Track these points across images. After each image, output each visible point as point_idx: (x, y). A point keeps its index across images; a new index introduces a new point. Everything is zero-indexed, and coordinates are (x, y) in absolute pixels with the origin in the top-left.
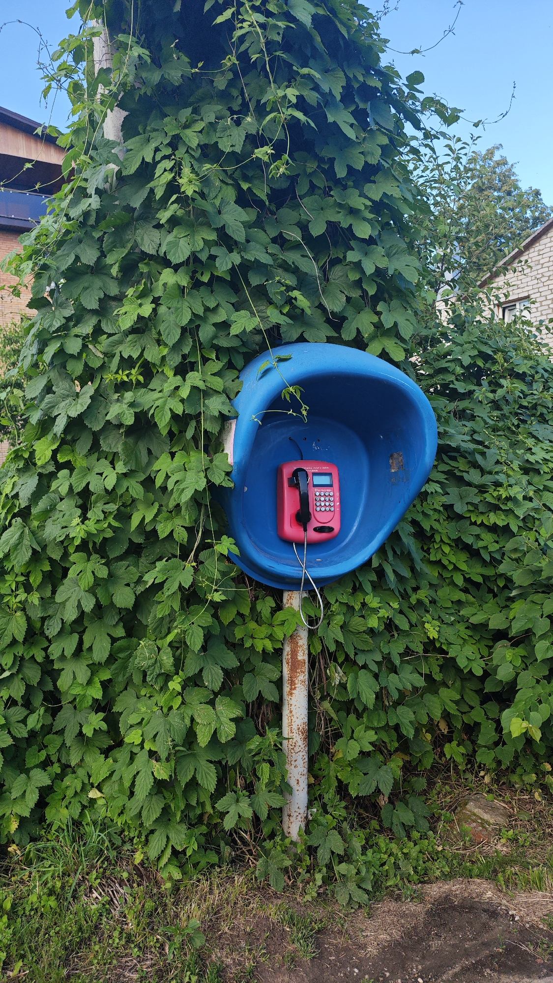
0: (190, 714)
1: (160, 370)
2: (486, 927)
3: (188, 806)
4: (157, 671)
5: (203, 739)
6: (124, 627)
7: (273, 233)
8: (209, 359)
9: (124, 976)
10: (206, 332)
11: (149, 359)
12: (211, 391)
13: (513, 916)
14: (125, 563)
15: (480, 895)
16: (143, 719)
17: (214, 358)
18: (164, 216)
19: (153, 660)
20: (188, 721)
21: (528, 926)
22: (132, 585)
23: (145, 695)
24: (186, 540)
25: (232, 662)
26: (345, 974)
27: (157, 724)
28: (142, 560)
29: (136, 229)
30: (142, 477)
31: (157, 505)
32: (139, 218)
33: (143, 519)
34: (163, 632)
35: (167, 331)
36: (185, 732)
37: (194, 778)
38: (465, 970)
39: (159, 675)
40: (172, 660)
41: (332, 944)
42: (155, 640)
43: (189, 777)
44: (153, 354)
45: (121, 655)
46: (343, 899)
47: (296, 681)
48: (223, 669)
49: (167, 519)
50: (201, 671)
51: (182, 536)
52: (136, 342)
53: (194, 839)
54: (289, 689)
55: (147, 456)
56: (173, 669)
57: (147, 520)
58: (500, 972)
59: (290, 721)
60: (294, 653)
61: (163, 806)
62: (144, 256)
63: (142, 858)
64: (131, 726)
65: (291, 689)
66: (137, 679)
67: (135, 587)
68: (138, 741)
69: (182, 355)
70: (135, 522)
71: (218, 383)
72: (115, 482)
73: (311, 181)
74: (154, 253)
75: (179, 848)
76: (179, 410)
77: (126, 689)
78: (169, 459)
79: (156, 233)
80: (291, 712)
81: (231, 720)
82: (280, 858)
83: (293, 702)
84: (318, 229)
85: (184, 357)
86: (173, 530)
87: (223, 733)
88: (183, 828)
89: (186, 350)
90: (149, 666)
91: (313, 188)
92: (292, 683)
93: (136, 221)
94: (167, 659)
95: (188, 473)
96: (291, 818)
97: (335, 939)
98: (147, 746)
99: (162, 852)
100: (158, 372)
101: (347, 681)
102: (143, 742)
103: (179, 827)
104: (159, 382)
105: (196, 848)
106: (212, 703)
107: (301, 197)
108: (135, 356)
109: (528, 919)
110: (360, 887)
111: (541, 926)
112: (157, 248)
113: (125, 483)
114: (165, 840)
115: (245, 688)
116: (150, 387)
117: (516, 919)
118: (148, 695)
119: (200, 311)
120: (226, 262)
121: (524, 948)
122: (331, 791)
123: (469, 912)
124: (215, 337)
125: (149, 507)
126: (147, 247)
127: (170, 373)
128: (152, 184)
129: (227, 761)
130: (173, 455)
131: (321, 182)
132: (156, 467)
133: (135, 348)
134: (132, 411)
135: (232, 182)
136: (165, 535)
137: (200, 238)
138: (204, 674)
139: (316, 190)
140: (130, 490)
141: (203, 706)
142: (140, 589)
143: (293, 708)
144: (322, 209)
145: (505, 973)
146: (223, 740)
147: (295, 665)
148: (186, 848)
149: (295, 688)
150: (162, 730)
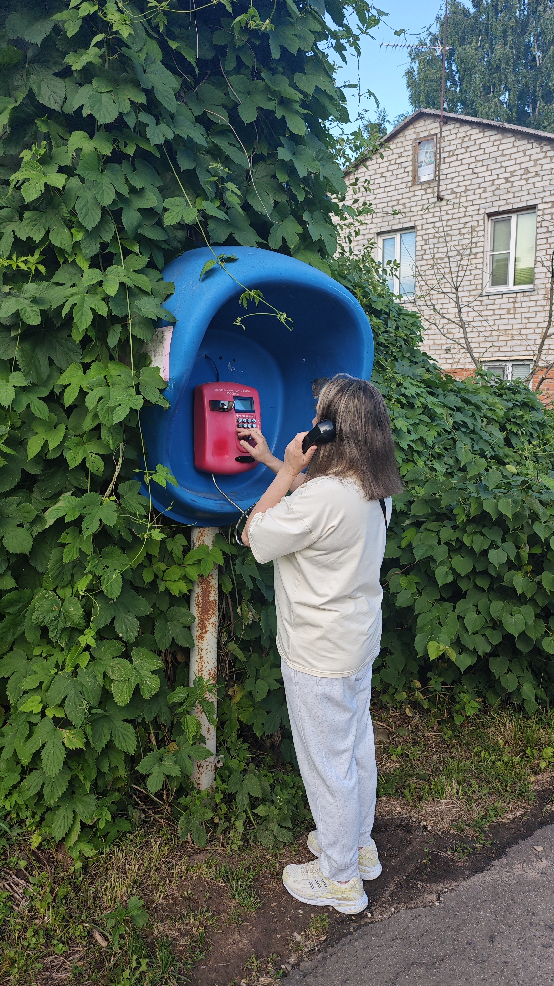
0: (102, 671)
1: (71, 260)
2: (404, 843)
3: (100, 774)
4: (61, 625)
5: (121, 696)
6: (13, 576)
7: (198, 113)
8: (132, 252)
9: (53, 979)
10: (130, 218)
11: (57, 244)
12: (137, 291)
13: (424, 826)
14: (15, 499)
15: (389, 812)
16: (42, 683)
17: (138, 251)
18: (77, 62)
19: (56, 614)
20: (100, 679)
21: (440, 833)
22: (27, 526)
23: (41, 655)
24: (102, 470)
25: (146, 609)
26: (290, 917)
27: (63, 686)
28: (35, 495)
29: (28, 74)
30: (45, 393)
31: (62, 428)
32: (34, 60)
33: (46, 444)
34: (65, 579)
35: (84, 211)
36: (100, 691)
37: (111, 742)
38: (400, 887)
39: (63, 630)
40: (81, 611)
41: (268, 890)
42: (54, 590)
43: (105, 742)
44: (61, 239)
45: (11, 610)
46: (268, 842)
47: (207, 625)
48: (137, 617)
49: (77, 445)
50: (113, 620)
51: (96, 465)
52: (35, 220)
53: (106, 809)
54: (199, 633)
55: (48, 367)
56: (82, 622)
57: (52, 446)
58: (431, 883)
59: (200, 666)
60: (205, 594)
61: (70, 778)
62: (43, 111)
63: (40, 840)
64: (25, 692)
65: (202, 633)
66: (32, 636)
67: (31, 528)
68: (38, 709)
69: (101, 243)
70: (34, 447)
71: (145, 282)
72: (13, 397)
73: (238, 58)
74: (57, 109)
75: (89, 822)
76: (103, 310)
77: (11, 649)
78: (81, 372)
79: (59, 83)
80: (201, 657)
81: (153, 672)
82: (201, 812)
83: (204, 647)
84: (248, 116)
85: (104, 246)
86: (85, 459)
87: (145, 688)
88: (92, 800)
89: (108, 238)
90: (52, 620)
91: (240, 64)
92: (203, 626)
93: (29, 63)
94: (75, 612)
95: (112, 389)
96: (201, 769)
97: (269, 883)
98: (50, 713)
99: (70, 830)
100: (66, 261)
101: (259, 619)
102: (45, 708)
103: (86, 799)
104: (68, 275)
105: (109, 818)
106: (126, 655)
107: (228, 74)
108: (37, 238)
109: (439, 827)
110: (282, 827)
111: (452, 832)
112: (61, 103)
113: (25, 400)
114: (72, 816)
115: (157, 636)
116: (54, 279)
117: (429, 829)
118: (44, 655)
119: (125, 191)
120: (158, 134)
121: (443, 855)
122: (234, 734)
123: (386, 830)
124: (139, 226)
125: (51, 430)
126: (46, 99)
127: (84, 265)
128: (58, 16)
129: (144, 718)
130: (86, 367)
131: (249, 60)
132: (63, 380)
133: (35, 229)
134: (36, 308)
135: (156, 36)
136: (77, 463)
137: (125, 97)
138: (116, 625)
139: (243, 68)
140: (32, 408)
141: (118, 660)
142: (38, 529)
143: (204, 653)
144: (249, 93)
145: (435, 882)
146: (147, 695)
147: (205, 608)
148: (99, 820)
149: (207, 631)
150: (71, 693)
